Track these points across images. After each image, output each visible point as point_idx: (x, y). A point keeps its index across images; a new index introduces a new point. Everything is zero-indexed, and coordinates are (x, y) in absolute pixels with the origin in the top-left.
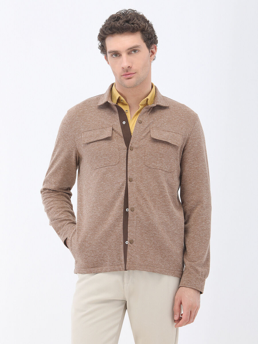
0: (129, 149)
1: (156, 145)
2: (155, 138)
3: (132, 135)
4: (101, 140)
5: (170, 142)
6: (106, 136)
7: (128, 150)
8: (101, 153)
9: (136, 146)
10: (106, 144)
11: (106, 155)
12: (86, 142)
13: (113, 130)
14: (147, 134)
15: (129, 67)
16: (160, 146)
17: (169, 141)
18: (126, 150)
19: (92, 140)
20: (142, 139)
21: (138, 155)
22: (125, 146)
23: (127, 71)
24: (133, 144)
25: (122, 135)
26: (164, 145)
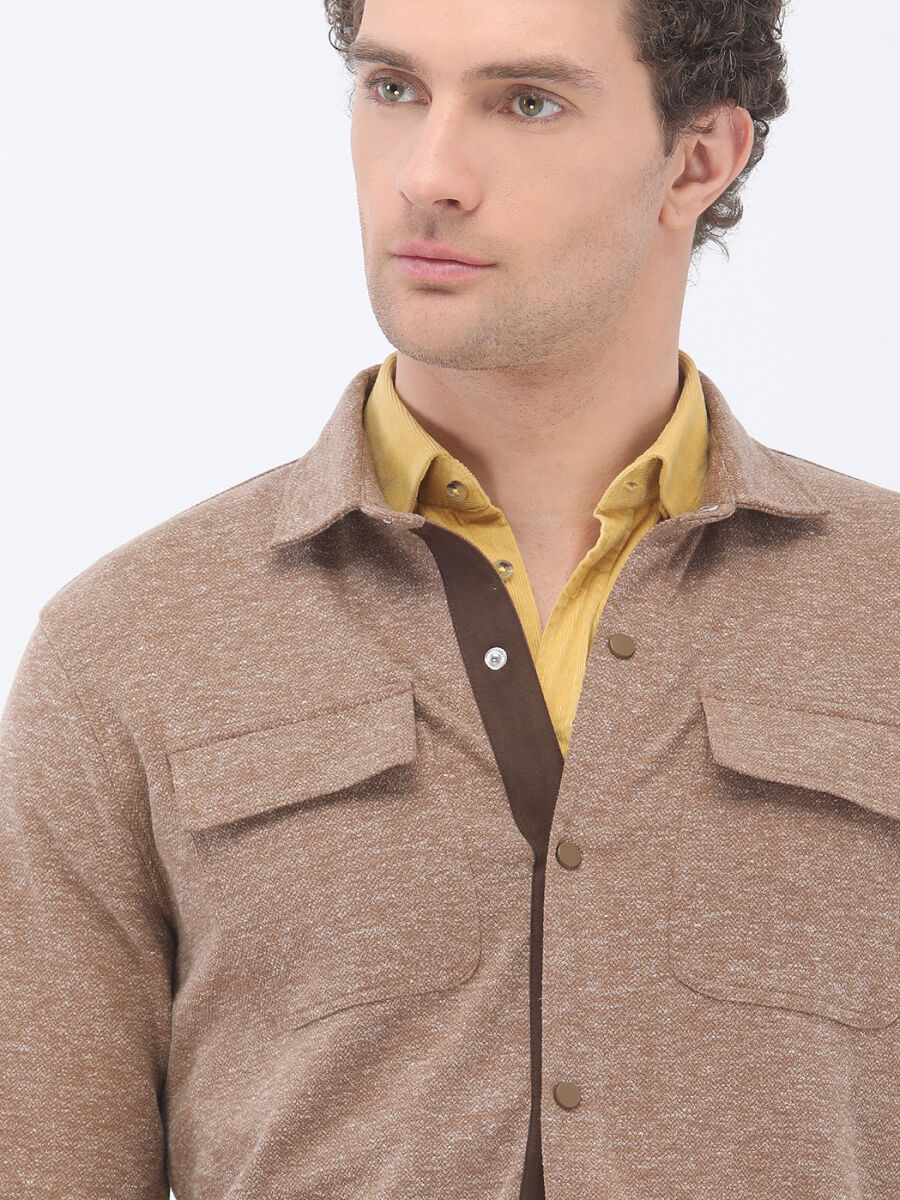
0: (551, 858)
1: (753, 824)
2: (744, 768)
3: (564, 748)
4: (330, 799)
5: (860, 801)
6: (375, 765)
7: (539, 864)
8: (331, 898)
9: (605, 834)
10: (371, 822)
11: (380, 913)
12: (211, 815)
13: (420, 713)
14: (678, 743)
15: (453, 203)
16: (787, 829)
17: (853, 792)
18: (526, 870)
19: (258, 805)
20: (643, 781)
21: (619, 904)
22: (515, 840)
23: (431, 232)
24: (580, 821)
25: (490, 757)
26: (810, 820)
